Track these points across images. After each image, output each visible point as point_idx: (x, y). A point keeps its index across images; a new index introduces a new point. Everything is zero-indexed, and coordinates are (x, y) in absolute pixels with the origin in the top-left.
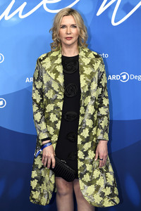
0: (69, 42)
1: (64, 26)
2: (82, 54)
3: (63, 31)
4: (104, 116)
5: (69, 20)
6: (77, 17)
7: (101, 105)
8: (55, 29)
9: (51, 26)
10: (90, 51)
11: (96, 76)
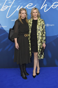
0: (35, 16)
1: (34, 12)
2: (38, 20)
3: (34, 14)
4: (44, 36)
5: (35, 11)
6: (37, 10)
7: (44, 33)
8: (32, 13)
9: (31, 12)
10: (41, 19)
11: (42, 25)
